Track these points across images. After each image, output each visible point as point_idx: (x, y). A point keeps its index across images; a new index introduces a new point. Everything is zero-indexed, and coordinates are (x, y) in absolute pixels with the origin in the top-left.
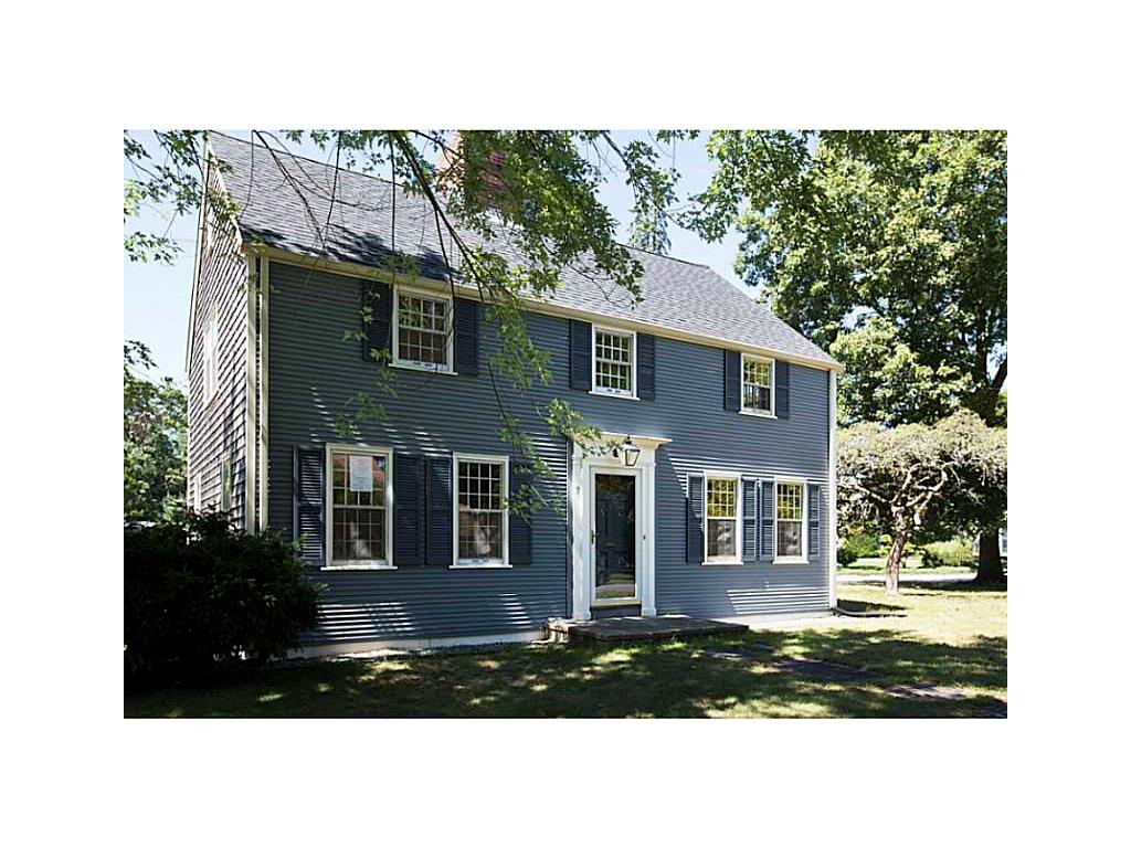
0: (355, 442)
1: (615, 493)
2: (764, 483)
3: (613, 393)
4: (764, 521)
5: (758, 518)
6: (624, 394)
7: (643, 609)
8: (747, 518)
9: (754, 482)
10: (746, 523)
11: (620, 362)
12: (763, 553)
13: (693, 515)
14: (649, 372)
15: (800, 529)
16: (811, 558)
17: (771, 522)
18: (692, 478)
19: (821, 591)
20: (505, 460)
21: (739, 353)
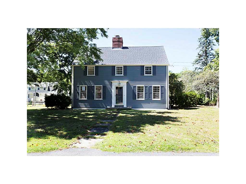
0: (83, 85)
1: (120, 89)
2: (150, 87)
3: (119, 75)
4: (150, 93)
5: (148, 92)
6: (121, 75)
7: (124, 106)
8: (146, 92)
9: (147, 86)
10: (145, 93)
11: (121, 71)
12: (150, 98)
13: (134, 92)
14: (125, 71)
15: (159, 94)
16: (162, 99)
17: (152, 93)
18: (134, 87)
19: (164, 105)
20: (102, 86)
21: (144, 66)
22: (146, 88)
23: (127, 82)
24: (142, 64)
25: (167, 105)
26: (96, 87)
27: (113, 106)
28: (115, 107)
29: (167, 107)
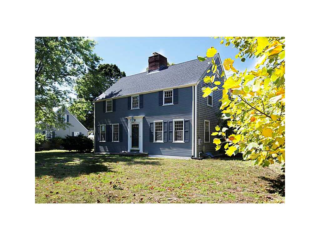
0: (103, 124)
1: (135, 128)
2: (170, 122)
3: (135, 108)
4: (170, 132)
5: (168, 131)
6: (137, 108)
7: (140, 151)
8: (165, 131)
9: (166, 122)
11: (137, 102)
12: (169, 140)
13: (151, 131)
14: (142, 102)
15: (182, 133)
16: (186, 141)
17: (172, 132)
18: (151, 123)
19: (190, 150)
20: (118, 124)
21: (163, 91)
22: (165, 125)
23: (144, 117)
24: (161, 89)
25: (194, 151)
26: (114, 126)
27: (129, 151)
28: (131, 152)
29: (193, 155)
